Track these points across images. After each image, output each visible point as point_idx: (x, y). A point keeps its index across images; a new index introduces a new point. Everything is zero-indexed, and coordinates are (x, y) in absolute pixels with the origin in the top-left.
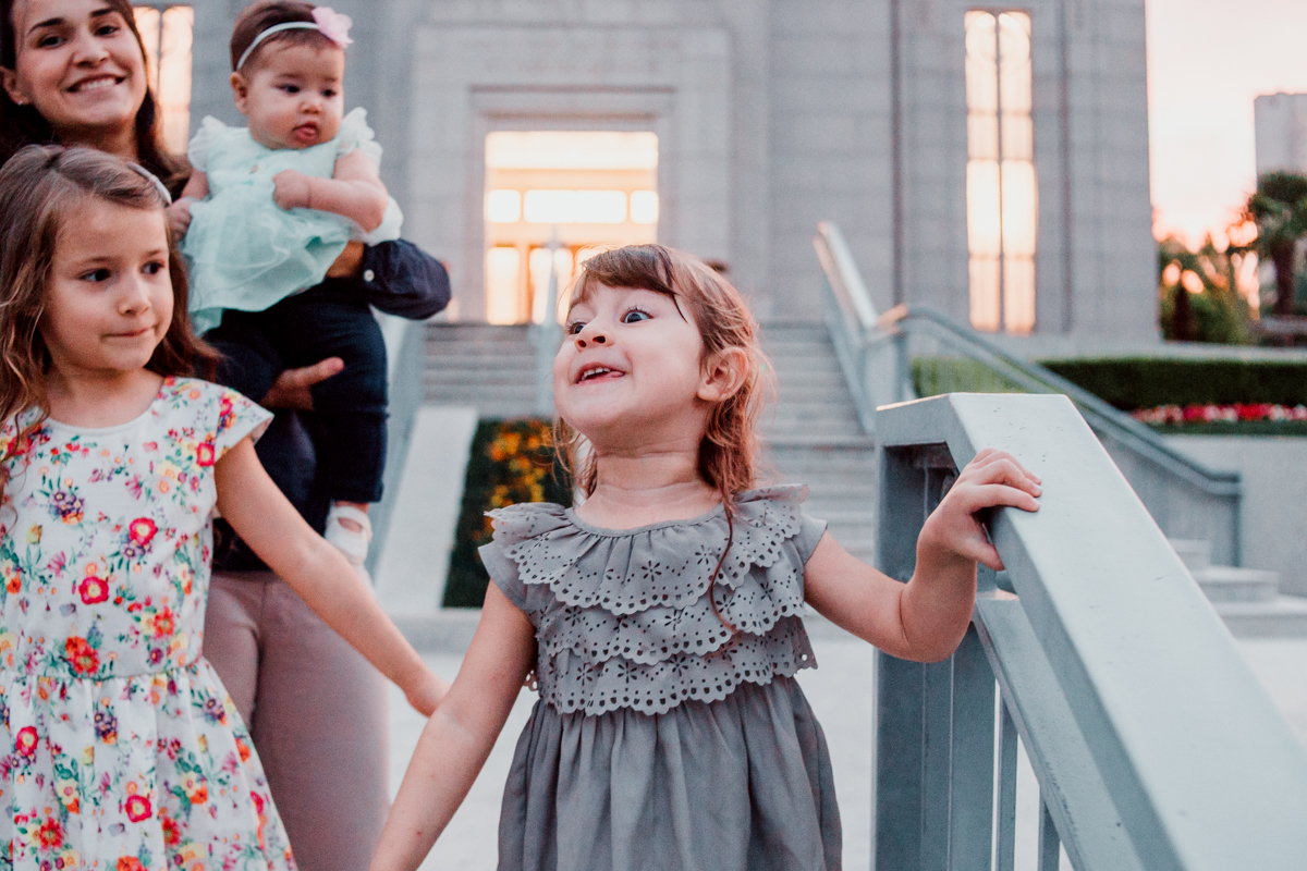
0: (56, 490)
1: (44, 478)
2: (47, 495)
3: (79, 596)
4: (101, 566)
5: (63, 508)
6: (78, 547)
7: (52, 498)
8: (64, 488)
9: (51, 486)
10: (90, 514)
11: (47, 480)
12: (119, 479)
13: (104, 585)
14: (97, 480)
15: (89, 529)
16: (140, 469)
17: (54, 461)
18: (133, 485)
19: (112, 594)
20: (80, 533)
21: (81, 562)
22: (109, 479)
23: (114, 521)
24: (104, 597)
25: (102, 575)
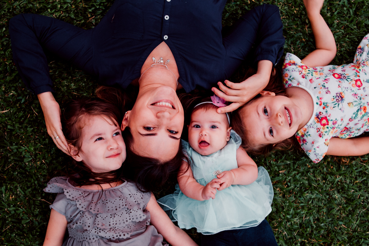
0: (336, 102)
1: (334, 107)
2: (339, 104)
3: (361, 87)
4: (352, 83)
5: (341, 98)
6: (349, 91)
7: (339, 103)
8: (335, 100)
9: (336, 104)
10: (339, 90)
11: (334, 106)
12: (326, 85)
13: (356, 81)
14: (329, 91)
15: (344, 89)
16: (321, 81)
17: (328, 106)
18: (326, 81)
19: (358, 78)
20: (346, 92)
21: (353, 89)
22: (328, 88)
23: (339, 83)
24: (359, 80)
25: (354, 82)
